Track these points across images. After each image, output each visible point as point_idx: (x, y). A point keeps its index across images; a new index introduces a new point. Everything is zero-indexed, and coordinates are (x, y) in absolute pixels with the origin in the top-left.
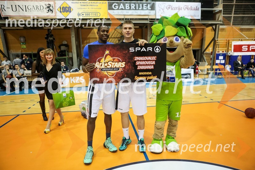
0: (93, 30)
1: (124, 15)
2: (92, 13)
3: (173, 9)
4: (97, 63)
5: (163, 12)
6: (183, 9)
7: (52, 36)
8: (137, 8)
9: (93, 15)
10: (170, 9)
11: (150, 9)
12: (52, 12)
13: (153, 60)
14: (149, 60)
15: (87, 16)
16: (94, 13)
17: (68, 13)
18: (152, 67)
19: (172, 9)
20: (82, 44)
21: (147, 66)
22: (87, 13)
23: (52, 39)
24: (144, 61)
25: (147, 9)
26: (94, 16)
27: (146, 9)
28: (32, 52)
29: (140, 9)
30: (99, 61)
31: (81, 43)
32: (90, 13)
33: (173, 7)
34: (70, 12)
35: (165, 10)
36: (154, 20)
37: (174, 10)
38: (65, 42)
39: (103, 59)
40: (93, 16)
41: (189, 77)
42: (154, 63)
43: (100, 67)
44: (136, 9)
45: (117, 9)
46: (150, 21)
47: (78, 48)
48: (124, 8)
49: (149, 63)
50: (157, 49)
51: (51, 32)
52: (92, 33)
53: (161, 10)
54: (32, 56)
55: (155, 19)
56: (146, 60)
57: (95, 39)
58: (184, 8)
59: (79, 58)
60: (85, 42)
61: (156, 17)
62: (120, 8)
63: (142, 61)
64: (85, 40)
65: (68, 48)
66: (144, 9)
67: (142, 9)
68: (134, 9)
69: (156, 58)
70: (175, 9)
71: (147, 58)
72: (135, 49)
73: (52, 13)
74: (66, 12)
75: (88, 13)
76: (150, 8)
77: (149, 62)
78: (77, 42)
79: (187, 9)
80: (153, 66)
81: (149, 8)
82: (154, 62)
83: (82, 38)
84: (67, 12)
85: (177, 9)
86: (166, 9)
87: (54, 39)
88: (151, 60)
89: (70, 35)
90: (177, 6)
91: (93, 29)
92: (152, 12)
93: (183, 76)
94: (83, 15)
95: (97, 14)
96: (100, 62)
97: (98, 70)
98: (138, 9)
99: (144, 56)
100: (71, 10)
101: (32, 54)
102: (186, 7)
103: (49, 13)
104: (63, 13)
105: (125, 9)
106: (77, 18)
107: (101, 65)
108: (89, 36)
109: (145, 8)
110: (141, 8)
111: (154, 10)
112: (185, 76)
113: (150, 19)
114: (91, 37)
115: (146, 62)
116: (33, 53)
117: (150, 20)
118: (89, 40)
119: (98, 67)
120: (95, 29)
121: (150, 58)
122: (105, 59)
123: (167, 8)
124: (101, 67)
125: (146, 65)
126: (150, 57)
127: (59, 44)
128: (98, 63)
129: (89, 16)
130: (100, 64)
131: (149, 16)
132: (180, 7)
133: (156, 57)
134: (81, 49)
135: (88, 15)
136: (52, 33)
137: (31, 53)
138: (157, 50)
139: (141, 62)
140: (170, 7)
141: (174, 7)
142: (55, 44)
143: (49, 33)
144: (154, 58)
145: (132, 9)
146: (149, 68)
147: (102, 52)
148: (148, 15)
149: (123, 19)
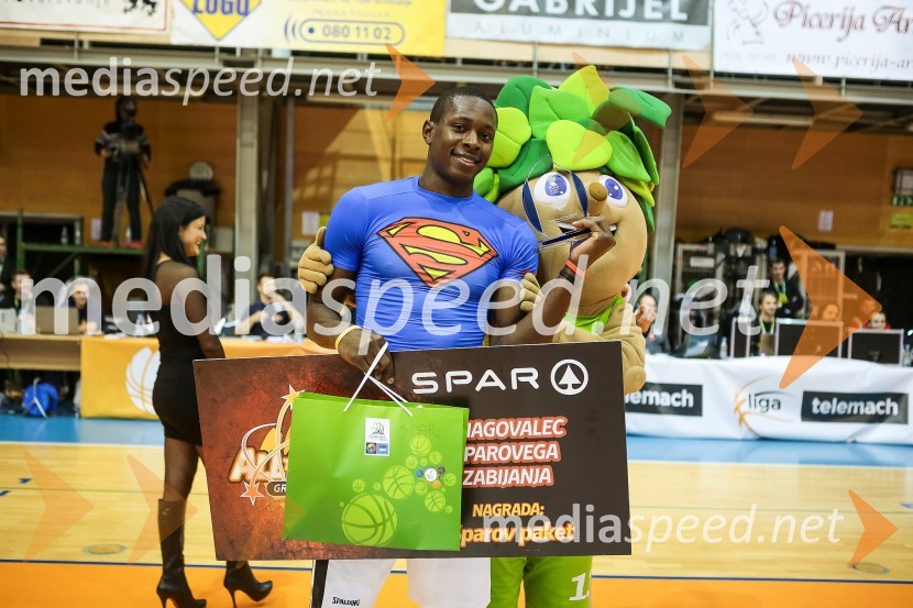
0: (359, 114)
1: (533, 43)
2: (362, 26)
3: (815, 22)
4: (246, 454)
5: (754, 38)
6: (868, 23)
7: (134, 132)
8: (609, 11)
9: (363, 33)
10: (798, 21)
11: (684, 17)
12: (149, 7)
13: (547, 440)
14: (527, 440)
15: (331, 38)
16: (372, 27)
17: (235, 17)
18: (545, 476)
19: (806, 23)
20: (295, 185)
21: (515, 471)
22: (332, 24)
23: (134, 147)
24: (498, 441)
25: (666, 17)
26: (371, 39)
27: (658, 15)
28: (21, 211)
29: (623, 13)
30: (256, 444)
31: (289, 179)
32: (352, 27)
33: (810, 12)
34: (246, 13)
35: (769, 25)
36: (703, 80)
37: (816, 30)
38: (203, 172)
39: (276, 433)
40: (362, 39)
41: (895, 412)
42: (553, 452)
43: (261, 477)
44: (601, 16)
45: (498, 12)
46: (677, 85)
47: (270, 208)
48: (535, 8)
49: (525, 452)
50: (569, 378)
51: (132, 113)
52: (356, 131)
53: (746, 25)
54: (20, 232)
55: (706, 73)
56: (509, 440)
57: (368, 165)
58: (879, 20)
59: (268, 258)
60: (313, 174)
61: (712, 64)
62: (513, 7)
63: (486, 442)
64: (311, 166)
65: (217, 205)
66: (648, 14)
67: (638, 17)
68: (593, 11)
69: (566, 427)
70: (826, 23)
71: (511, 427)
72: (441, 380)
73: (150, 14)
74: (224, 12)
75: (341, 25)
76: (681, 10)
77: (525, 448)
78: (265, 175)
79: (893, 27)
80: (547, 470)
81: (676, 14)
82: (554, 446)
83: (296, 155)
84: (231, 11)
85: (837, 23)
86: (771, 20)
87: (146, 149)
88: (536, 440)
89: (233, 131)
90: (838, 10)
91: (361, 107)
92: (694, 37)
93: (856, 405)
94: (311, 31)
95: (384, 33)
96: (257, 452)
97: (251, 493)
98: (616, 17)
99: (497, 417)
100: (251, 6)
101: (20, 222)
102: (888, 13)
103: (136, 12)
104: (205, 16)
105: (542, 13)
106: (281, 48)
107: (267, 467)
108: (334, 147)
109: (654, 9)
110: (630, 11)
111: (704, 22)
112: (872, 408)
113: (676, 72)
114: (346, 151)
115: (511, 449)
116: (25, 219)
117: (679, 79)
118: (335, 168)
119: (249, 477)
120: (373, 108)
121: (527, 427)
122: (284, 432)
123: (780, 15)
124: (267, 474)
125: (511, 464)
126: (528, 422)
127: (166, 179)
128: (251, 452)
129: (341, 38)
130: (262, 458)
131: (674, 56)
132: (856, 14)
133: (561, 420)
134: (283, 211)
135: (336, 32)
136: (139, 119)
137: (15, 218)
138: (570, 383)
139: (481, 448)
140: (797, 10)
141: (817, 15)
142: (148, 174)
143: (124, 115)
144: (554, 426)
145: (579, 11)
146: (530, 480)
147: (265, 397)
148: (667, 50)
149: (529, 64)
